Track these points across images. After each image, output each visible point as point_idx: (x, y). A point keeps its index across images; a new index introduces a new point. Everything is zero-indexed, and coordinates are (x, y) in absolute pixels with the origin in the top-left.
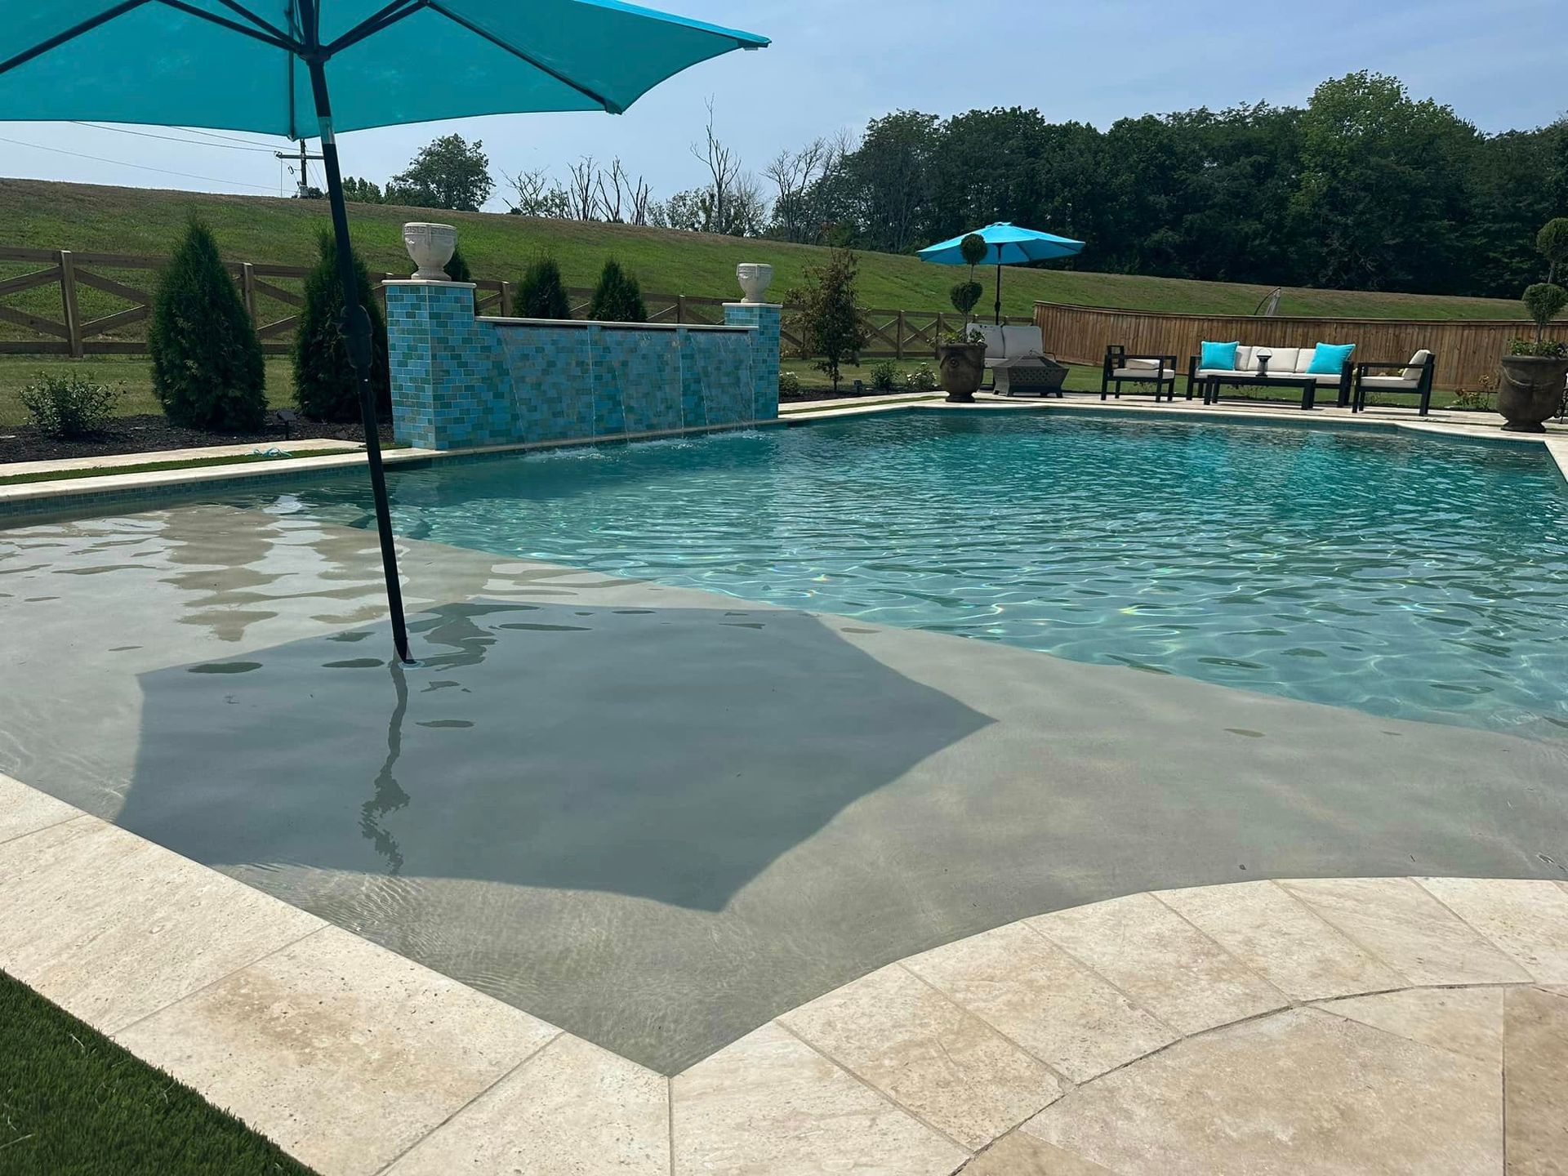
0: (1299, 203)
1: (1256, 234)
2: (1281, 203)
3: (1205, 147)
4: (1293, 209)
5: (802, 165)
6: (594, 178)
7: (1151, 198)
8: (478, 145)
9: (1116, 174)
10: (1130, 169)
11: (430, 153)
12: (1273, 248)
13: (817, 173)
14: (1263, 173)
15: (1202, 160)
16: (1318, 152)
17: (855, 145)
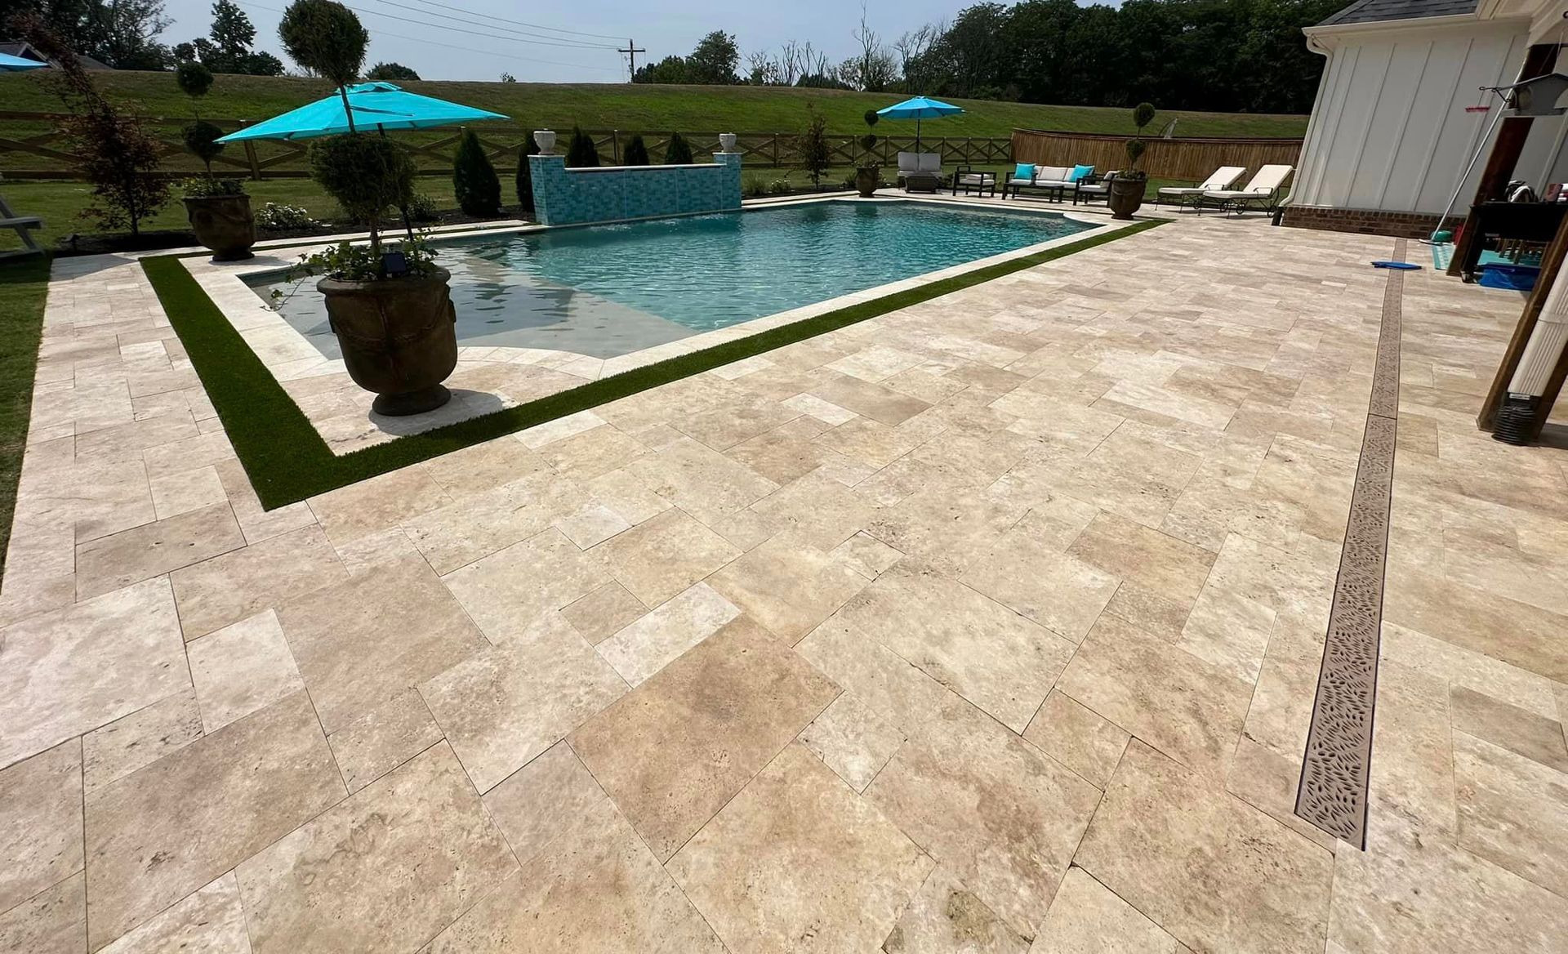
0: (1244, 53)
1: (1211, 75)
2: (1232, 53)
3: (1183, 17)
4: (1239, 58)
5: (917, 40)
6: (796, 53)
7: (1144, 53)
8: (733, 37)
9: (1122, 39)
10: (1130, 36)
11: (704, 42)
12: (1222, 85)
13: (926, 45)
14: (1220, 33)
15: (1181, 27)
16: (1264, 16)
17: (949, 27)
